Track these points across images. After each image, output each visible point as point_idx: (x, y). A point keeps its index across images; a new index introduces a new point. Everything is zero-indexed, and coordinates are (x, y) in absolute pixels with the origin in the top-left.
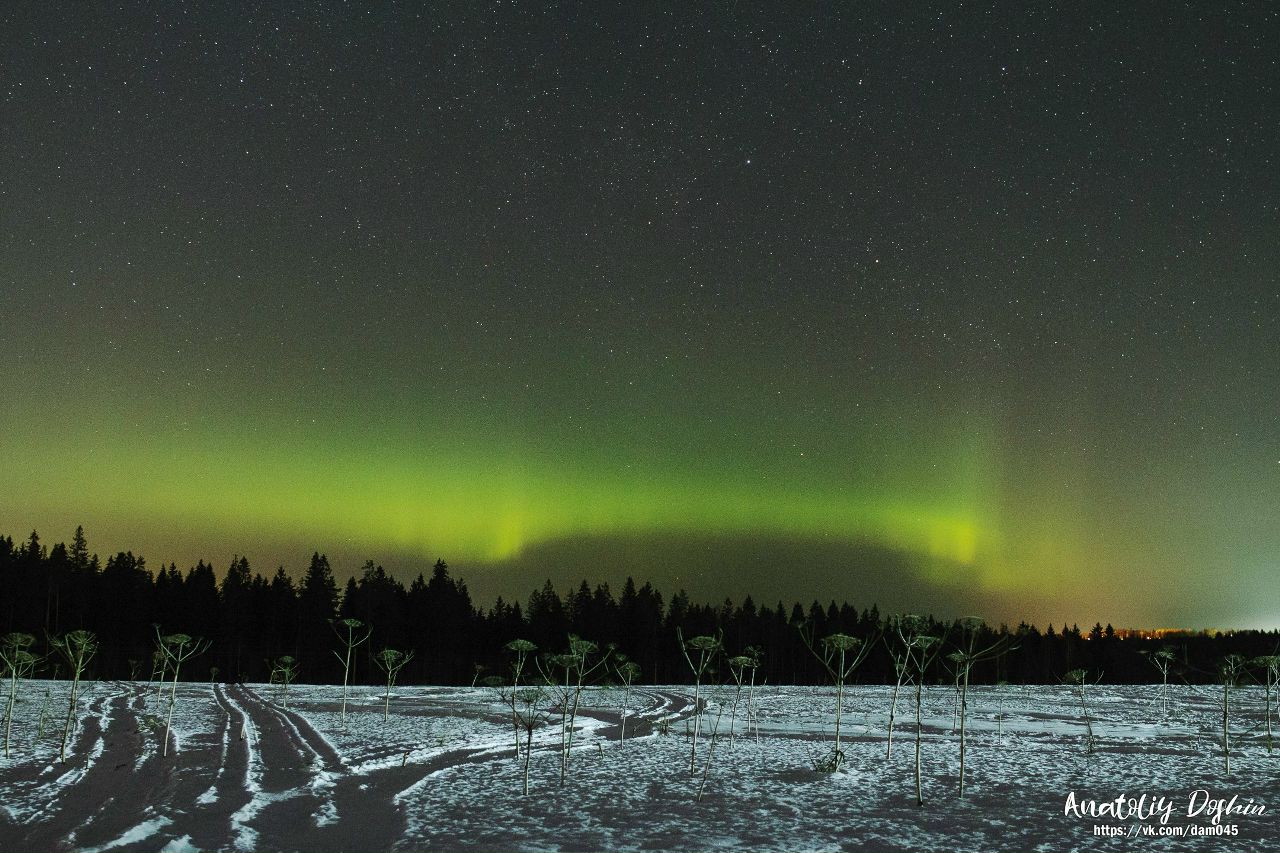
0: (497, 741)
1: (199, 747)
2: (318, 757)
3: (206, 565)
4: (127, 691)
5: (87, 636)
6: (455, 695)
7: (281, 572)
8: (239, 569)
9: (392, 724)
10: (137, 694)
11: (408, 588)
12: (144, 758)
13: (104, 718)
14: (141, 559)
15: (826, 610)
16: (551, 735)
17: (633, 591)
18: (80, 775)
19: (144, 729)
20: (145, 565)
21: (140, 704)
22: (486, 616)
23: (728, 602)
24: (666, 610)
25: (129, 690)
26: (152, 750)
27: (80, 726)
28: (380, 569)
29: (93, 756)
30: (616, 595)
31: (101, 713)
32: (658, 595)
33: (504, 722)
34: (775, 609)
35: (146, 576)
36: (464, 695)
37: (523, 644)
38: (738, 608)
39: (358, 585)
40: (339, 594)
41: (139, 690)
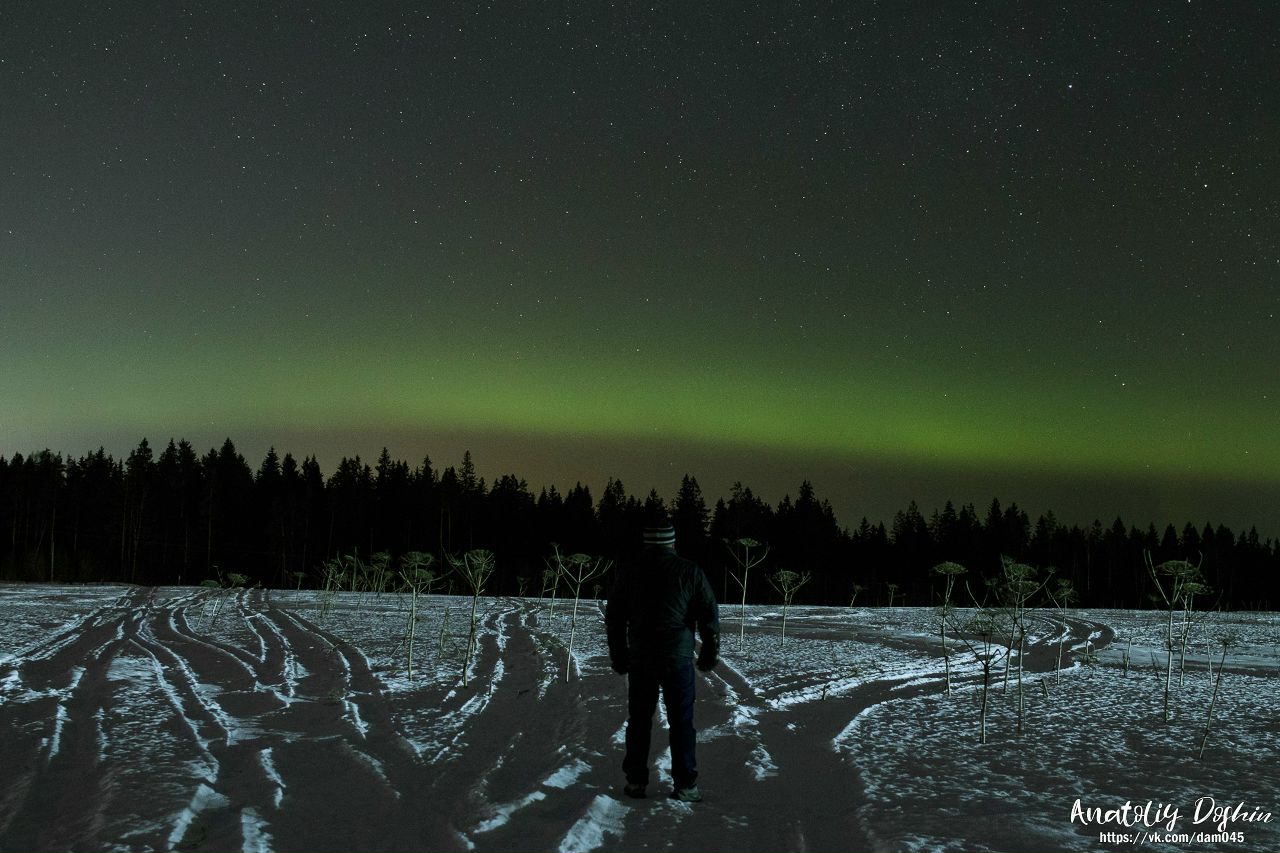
0: (914, 671)
1: (600, 671)
2: (729, 687)
3: (583, 486)
4: (517, 607)
5: (486, 556)
6: (839, 616)
7: (653, 493)
8: (614, 491)
9: (790, 649)
10: (527, 611)
11: (775, 509)
12: (546, 683)
13: (501, 636)
14: (523, 482)
15: (1200, 533)
16: (963, 664)
17: (999, 511)
18: (484, 703)
19: (542, 650)
20: (527, 487)
21: (531, 620)
22: (851, 536)
23: (1097, 523)
24: (1033, 531)
25: (519, 607)
26: (553, 674)
27: (478, 645)
28: (748, 490)
29: (495, 680)
30: (982, 517)
31: (497, 630)
32: (1025, 516)
33: (905, 648)
34: (1147, 531)
35: (527, 498)
36: (849, 616)
37: (952, 567)
38: (1108, 530)
39: (727, 506)
40: (709, 515)
41: (529, 607)
